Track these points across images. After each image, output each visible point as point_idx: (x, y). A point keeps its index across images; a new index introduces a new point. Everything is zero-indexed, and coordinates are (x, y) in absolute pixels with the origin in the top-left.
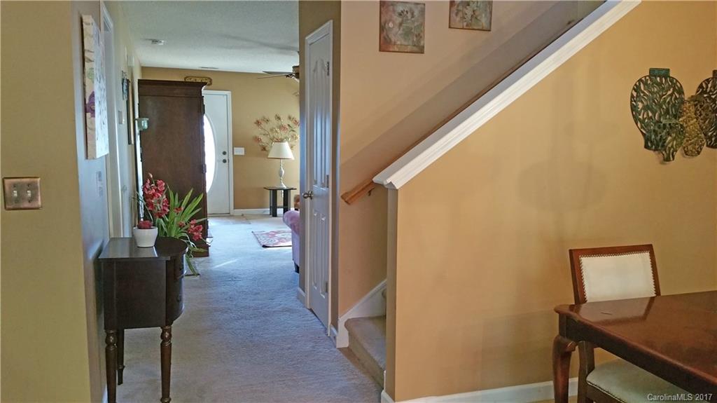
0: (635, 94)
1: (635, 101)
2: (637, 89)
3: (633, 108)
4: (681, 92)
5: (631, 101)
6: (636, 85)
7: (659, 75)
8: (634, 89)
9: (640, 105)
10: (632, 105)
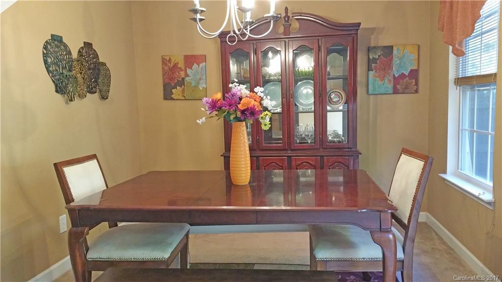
0: (45, 51)
1: (46, 57)
2: (45, 48)
3: (46, 62)
4: (70, 53)
5: (43, 57)
6: (44, 45)
7: (56, 40)
8: (44, 48)
9: (49, 60)
10: (44, 59)
